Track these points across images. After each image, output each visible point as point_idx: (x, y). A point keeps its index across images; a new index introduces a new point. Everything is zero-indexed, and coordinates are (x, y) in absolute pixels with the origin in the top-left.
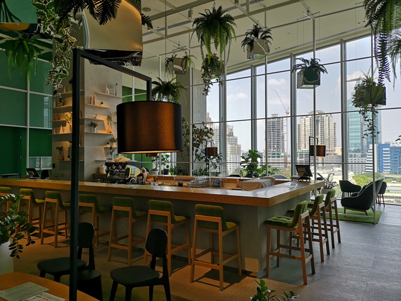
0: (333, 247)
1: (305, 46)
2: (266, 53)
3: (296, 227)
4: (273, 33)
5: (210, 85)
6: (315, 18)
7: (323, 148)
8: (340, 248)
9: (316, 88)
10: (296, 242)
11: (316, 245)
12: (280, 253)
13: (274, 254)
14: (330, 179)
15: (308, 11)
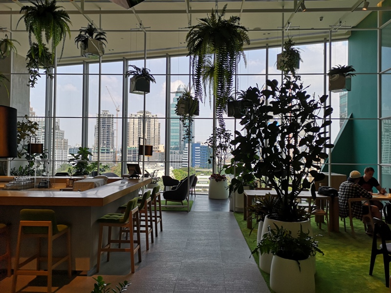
0: (156, 235)
1: (137, 53)
2: (101, 54)
3: (127, 222)
4: (108, 36)
5: (37, 77)
6: (146, 31)
7: (150, 148)
8: (162, 235)
9: (146, 95)
10: (125, 236)
11: (143, 236)
12: (111, 248)
13: (106, 250)
14: (155, 174)
15: (141, 24)
